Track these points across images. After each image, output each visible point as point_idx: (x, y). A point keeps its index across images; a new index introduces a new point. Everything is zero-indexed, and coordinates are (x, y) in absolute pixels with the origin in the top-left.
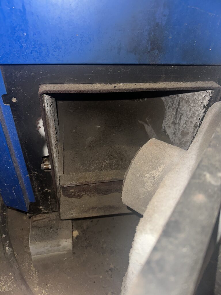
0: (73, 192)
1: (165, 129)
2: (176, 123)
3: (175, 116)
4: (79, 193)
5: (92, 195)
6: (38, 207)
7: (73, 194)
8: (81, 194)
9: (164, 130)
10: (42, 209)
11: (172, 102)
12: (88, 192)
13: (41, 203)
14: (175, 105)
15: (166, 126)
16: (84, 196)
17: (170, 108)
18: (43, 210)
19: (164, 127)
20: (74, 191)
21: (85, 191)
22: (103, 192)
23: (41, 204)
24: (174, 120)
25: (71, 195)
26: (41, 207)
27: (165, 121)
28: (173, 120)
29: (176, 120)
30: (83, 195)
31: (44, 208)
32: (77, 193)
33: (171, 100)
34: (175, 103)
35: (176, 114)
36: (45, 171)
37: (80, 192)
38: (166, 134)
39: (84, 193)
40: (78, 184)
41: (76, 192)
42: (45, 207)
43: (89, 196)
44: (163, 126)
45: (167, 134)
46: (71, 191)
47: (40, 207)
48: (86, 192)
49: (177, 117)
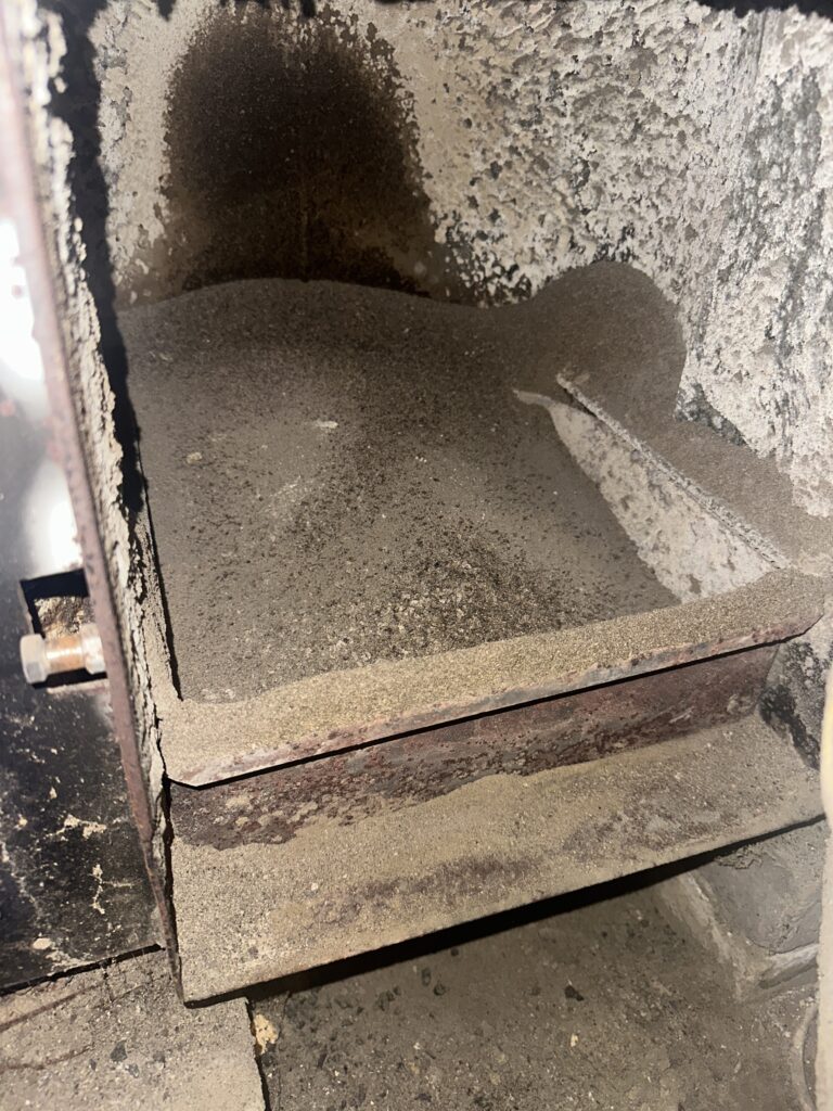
0: (242, 813)
1: (701, 398)
2: (795, 342)
3: (783, 307)
4: (278, 813)
5: (358, 810)
6: (20, 946)
7: (242, 821)
8: (290, 815)
9: (694, 407)
10: (49, 950)
11: (754, 238)
12: (335, 798)
13: (40, 913)
14: (778, 249)
15: (713, 377)
16: (309, 824)
17: (737, 275)
18: (52, 956)
19: (698, 387)
20: (252, 801)
21: (314, 796)
22: (421, 785)
23: (42, 921)
24: (773, 333)
25: (231, 827)
26: (41, 944)
27: (699, 357)
28: (768, 334)
29: (793, 329)
30: (303, 817)
31: (65, 947)
32: (271, 810)
33: (742, 230)
34: (779, 232)
35: (791, 293)
36: (50, 690)
37: (286, 804)
38: (710, 424)
39: (313, 806)
40: (283, 757)
41: (265, 809)
42: (71, 935)
43: (339, 819)
44: (684, 385)
45: (717, 421)
46: (231, 803)
47: (30, 944)
48: (325, 798)
49: (799, 306)
